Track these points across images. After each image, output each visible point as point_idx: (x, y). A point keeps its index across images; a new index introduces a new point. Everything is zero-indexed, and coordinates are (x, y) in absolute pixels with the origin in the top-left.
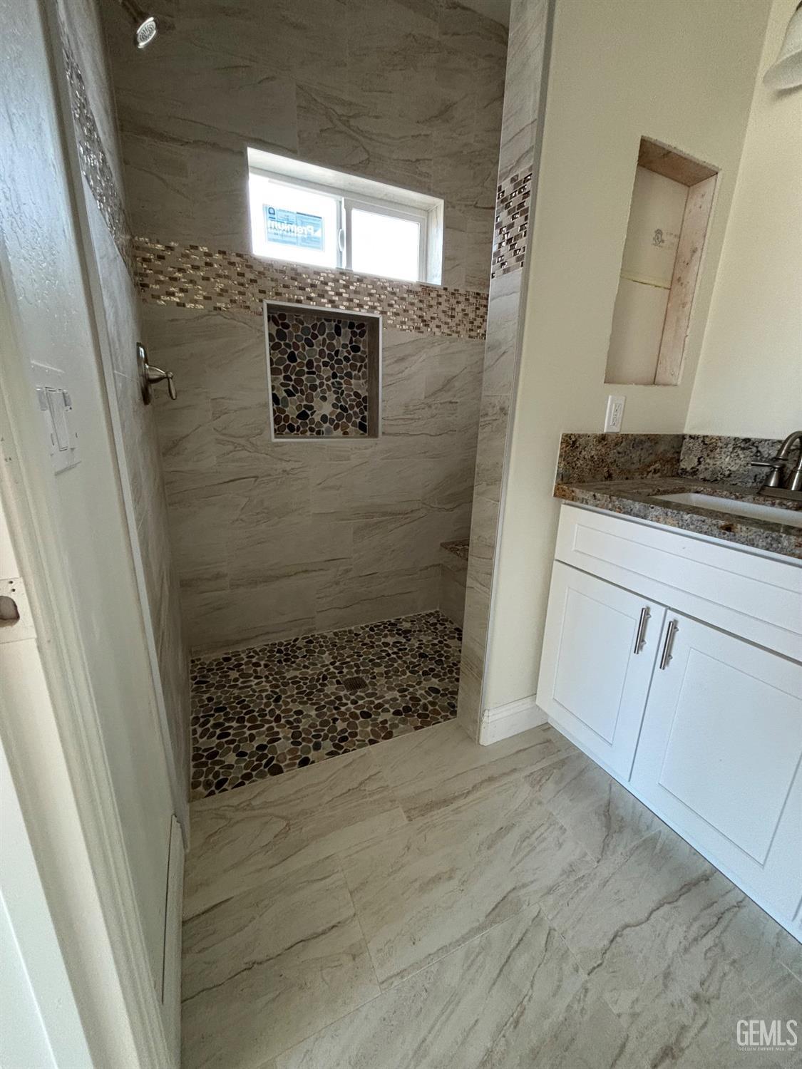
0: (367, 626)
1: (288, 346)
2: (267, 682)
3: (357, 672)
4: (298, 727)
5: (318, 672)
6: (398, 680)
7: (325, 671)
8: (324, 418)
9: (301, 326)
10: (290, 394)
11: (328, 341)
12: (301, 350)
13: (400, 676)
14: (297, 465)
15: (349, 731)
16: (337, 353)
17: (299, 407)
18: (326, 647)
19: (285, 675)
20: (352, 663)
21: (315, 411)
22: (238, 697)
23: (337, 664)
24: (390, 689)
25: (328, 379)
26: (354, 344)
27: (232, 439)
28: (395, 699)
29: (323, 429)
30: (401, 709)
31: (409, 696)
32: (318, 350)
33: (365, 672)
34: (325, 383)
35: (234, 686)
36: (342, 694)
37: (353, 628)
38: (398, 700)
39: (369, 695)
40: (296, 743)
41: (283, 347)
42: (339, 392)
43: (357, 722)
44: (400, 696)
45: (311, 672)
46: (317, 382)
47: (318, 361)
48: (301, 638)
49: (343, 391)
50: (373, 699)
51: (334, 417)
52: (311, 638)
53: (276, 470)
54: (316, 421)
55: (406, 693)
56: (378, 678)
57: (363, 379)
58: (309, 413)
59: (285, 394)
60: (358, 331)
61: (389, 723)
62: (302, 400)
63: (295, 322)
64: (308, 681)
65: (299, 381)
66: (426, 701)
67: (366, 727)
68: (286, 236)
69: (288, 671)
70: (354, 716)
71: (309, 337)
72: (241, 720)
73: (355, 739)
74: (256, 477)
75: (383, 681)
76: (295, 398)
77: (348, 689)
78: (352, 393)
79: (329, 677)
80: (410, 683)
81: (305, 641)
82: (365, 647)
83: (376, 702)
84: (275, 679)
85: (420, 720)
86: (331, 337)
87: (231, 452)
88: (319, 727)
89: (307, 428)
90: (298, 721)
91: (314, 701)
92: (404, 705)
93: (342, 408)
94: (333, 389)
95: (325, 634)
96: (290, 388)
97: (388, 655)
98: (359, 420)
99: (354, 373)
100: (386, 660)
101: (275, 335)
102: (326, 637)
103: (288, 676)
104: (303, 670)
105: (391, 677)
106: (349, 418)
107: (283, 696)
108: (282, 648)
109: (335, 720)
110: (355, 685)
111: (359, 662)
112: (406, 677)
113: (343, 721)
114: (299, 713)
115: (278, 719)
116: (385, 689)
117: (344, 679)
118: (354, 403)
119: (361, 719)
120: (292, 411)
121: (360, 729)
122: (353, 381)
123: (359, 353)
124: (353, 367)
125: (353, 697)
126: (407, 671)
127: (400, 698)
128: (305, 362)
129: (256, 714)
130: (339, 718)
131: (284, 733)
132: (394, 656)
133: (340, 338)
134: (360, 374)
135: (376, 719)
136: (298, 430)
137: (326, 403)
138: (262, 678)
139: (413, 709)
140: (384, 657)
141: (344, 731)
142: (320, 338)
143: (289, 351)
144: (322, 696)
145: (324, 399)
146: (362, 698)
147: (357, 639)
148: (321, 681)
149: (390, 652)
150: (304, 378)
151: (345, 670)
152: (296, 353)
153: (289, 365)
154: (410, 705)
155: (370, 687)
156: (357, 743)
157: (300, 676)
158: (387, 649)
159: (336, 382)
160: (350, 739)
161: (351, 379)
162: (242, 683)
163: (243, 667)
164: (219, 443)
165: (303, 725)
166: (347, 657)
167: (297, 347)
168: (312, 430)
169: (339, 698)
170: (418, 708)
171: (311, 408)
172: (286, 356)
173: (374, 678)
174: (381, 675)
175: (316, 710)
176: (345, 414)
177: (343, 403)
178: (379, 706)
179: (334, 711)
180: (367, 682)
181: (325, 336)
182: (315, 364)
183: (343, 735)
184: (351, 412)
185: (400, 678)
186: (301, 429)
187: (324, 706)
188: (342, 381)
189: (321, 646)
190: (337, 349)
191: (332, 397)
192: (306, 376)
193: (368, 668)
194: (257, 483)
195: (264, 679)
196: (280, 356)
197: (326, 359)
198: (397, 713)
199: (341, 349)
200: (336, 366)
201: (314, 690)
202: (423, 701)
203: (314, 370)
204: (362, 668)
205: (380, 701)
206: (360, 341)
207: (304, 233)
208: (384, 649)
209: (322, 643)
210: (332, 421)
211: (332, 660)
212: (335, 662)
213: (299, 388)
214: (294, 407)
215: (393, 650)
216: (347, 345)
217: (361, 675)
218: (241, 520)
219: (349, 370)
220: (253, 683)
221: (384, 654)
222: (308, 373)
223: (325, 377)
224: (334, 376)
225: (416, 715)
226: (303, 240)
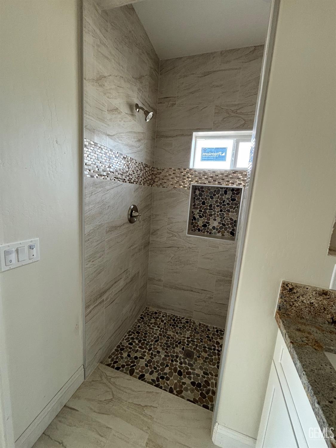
0: (216, 328)
1: (203, 199)
2: (160, 331)
3: (194, 349)
4: (153, 358)
5: (180, 338)
6: (208, 366)
7: (183, 340)
8: (214, 228)
9: (209, 191)
10: (200, 217)
11: (220, 197)
12: (208, 200)
13: (211, 365)
14: (195, 246)
15: (168, 376)
16: (224, 202)
17: (203, 222)
18: (192, 328)
19: (168, 332)
20: (196, 343)
21: (210, 224)
22: (146, 331)
23: (190, 339)
24: (201, 368)
25: (218, 212)
26: (233, 198)
27: (172, 233)
28: (198, 375)
29: (213, 232)
30: (197, 383)
31: (206, 379)
32: (215, 200)
33: (198, 351)
34: (216, 213)
35: (149, 326)
36: (180, 355)
37: (209, 325)
38: (199, 377)
39: (190, 365)
40: (147, 365)
41: (201, 199)
42: (222, 217)
43: (174, 374)
44: (202, 376)
45: (177, 337)
46: (213, 213)
47: (215, 204)
48: (186, 318)
49: (224, 217)
50: (189, 367)
51: (218, 228)
52: (189, 321)
53: (186, 246)
54: (210, 228)
55: (206, 376)
56: (200, 358)
57: (235, 213)
58: (207, 225)
59: (198, 217)
60: (236, 192)
61: (186, 386)
62: (205, 220)
63: (207, 190)
64: (173, 340)
65: (205, 212)
66: (211, 389)
67: (175, 380)
68: (209, 157)
69: (170, 331)
70: (175, 370)
71: (212, 195)
72: (140, 341)
73: (166, 381)
74: (178, 248)
75: (202, 361)
76: (203, 218)
77: (184, 355)
78: (229, 219)
79: (182, 343)
80: (212, 372)
81: (186, 321)
82: (207, 338)
83: (190, 370)
84: (163, 331)
85: (200, 396)
86: (222, 195)
87: (171, 237)
88: (159, 364)
89: (206, 231)
90: (155, 356)
91: (167, 351)
92: (200, 382)
93: (223, 224)
94: (220, 216)
95: (196, 322)
96: (201, 215)
97: (214, 349)
98: (230, 230)
99: (231, 210)
100: (211, 351)
101: (198, 195)
102: (195, 324)
103: (169, 333)
104: (175, 334)
105: (206, 362)
106: (226, 229)
107: (159, 341)
108: (176, 319)
109: (167, 366)
110: (189, 355)
111: (199, 344)
112: (213, 367)
113: (170, 369)
114: (158, 352)
115: (149, 350)
116: (199, 367)
117: (187, 349)
118: (229, 223)
119: (177, 374)
120: (200, 223)
121: (172, 378)
122: (230, 213)
123: (235, 202)
124: (231, 207)
125: (182, 360)
126: (216, 365)
127: (201, 376)
128: (209, 205)
129: (146, 342)
130: (170, 366)
131: (147, 357)
132: (216, 352)
133: (226, 195)
134: (234, 210)
135: (182, 379)
136: (202, 231)
137: (216, 222)
138: (160, 328)
139: (202, 388)
140: (211, 349)
141: (166, 374)
142: (217, 196)
143: (203, 201)
144: (172, 351)
145: (215, 220)
146: (185, 363)
147: (207, 332)
148: (177, 344)
149: (217, 348)
150: (207, 211)
151: (190, 345)
152: (205, 201)
153: (202, 206)
154: (202, 384)
155: (194, 360)
156: (166, 384)
157: (172, 336)
158: (216, 346)
159: (222, 213)
160: (165, 380)
161: (229, 212)
162: (153, 326)
163: (158, 319)
164: (168, 233)
165: (155, 359)
166: (196, 339)
167: (206, 199)
168: (207, 232)
169: (177, 357)
170: (205, 389)
171: (208, 223)
172: (201, 203)
173: (199, 357)
174: (203, 357)
175: (165, 356)
176: (224, 227)
177: (223, 222)
178: (189, 373)
179: (170, 362)
180: (195, 357)
181: (219, 195)
182: (213, 206)
183: (164, 376)
184: (227, 227)
185: (210, 366)
186: (203, 231)
187: (169, 356)
188: (225, 213)
189: (190, 327)
190: (224, 200)
191: (218, 219)
192: (208, 210)
193: (200, 350)
194: (178, 250)
195: (159, 329)
196: (199, 202)
197: (218, 204)
198: (193, 383)
199: (226, 200)
200: (223, 207)
201: (171, 346)
202: (210, 387)
203: (212, 208)
204: (198, 348)
205: (192, 371)
206: (236, 197)
207: (217, 155)
208: (215, 345)
209: (191, 326)
210: (217, 229)
211: (189, 336)
212: (189, 338)
213: (205, 215)
214: (202, 222)
215: (219, 348)
216: (229, 198)
217: (195, 351)
218: (171, 262)
219: (229, 209)
220: (155, 328)
221: (213, 348)
222: (209, 209)
223: (217, 211)
224: (221, 211)
225: (200, 392)
226: (216, 158)
